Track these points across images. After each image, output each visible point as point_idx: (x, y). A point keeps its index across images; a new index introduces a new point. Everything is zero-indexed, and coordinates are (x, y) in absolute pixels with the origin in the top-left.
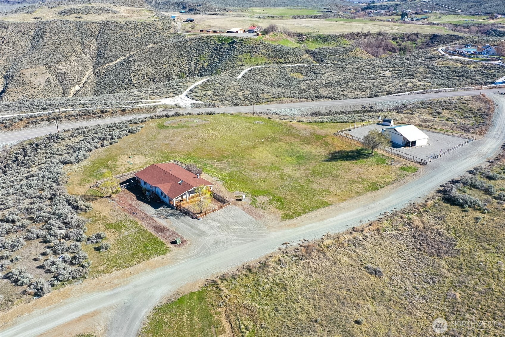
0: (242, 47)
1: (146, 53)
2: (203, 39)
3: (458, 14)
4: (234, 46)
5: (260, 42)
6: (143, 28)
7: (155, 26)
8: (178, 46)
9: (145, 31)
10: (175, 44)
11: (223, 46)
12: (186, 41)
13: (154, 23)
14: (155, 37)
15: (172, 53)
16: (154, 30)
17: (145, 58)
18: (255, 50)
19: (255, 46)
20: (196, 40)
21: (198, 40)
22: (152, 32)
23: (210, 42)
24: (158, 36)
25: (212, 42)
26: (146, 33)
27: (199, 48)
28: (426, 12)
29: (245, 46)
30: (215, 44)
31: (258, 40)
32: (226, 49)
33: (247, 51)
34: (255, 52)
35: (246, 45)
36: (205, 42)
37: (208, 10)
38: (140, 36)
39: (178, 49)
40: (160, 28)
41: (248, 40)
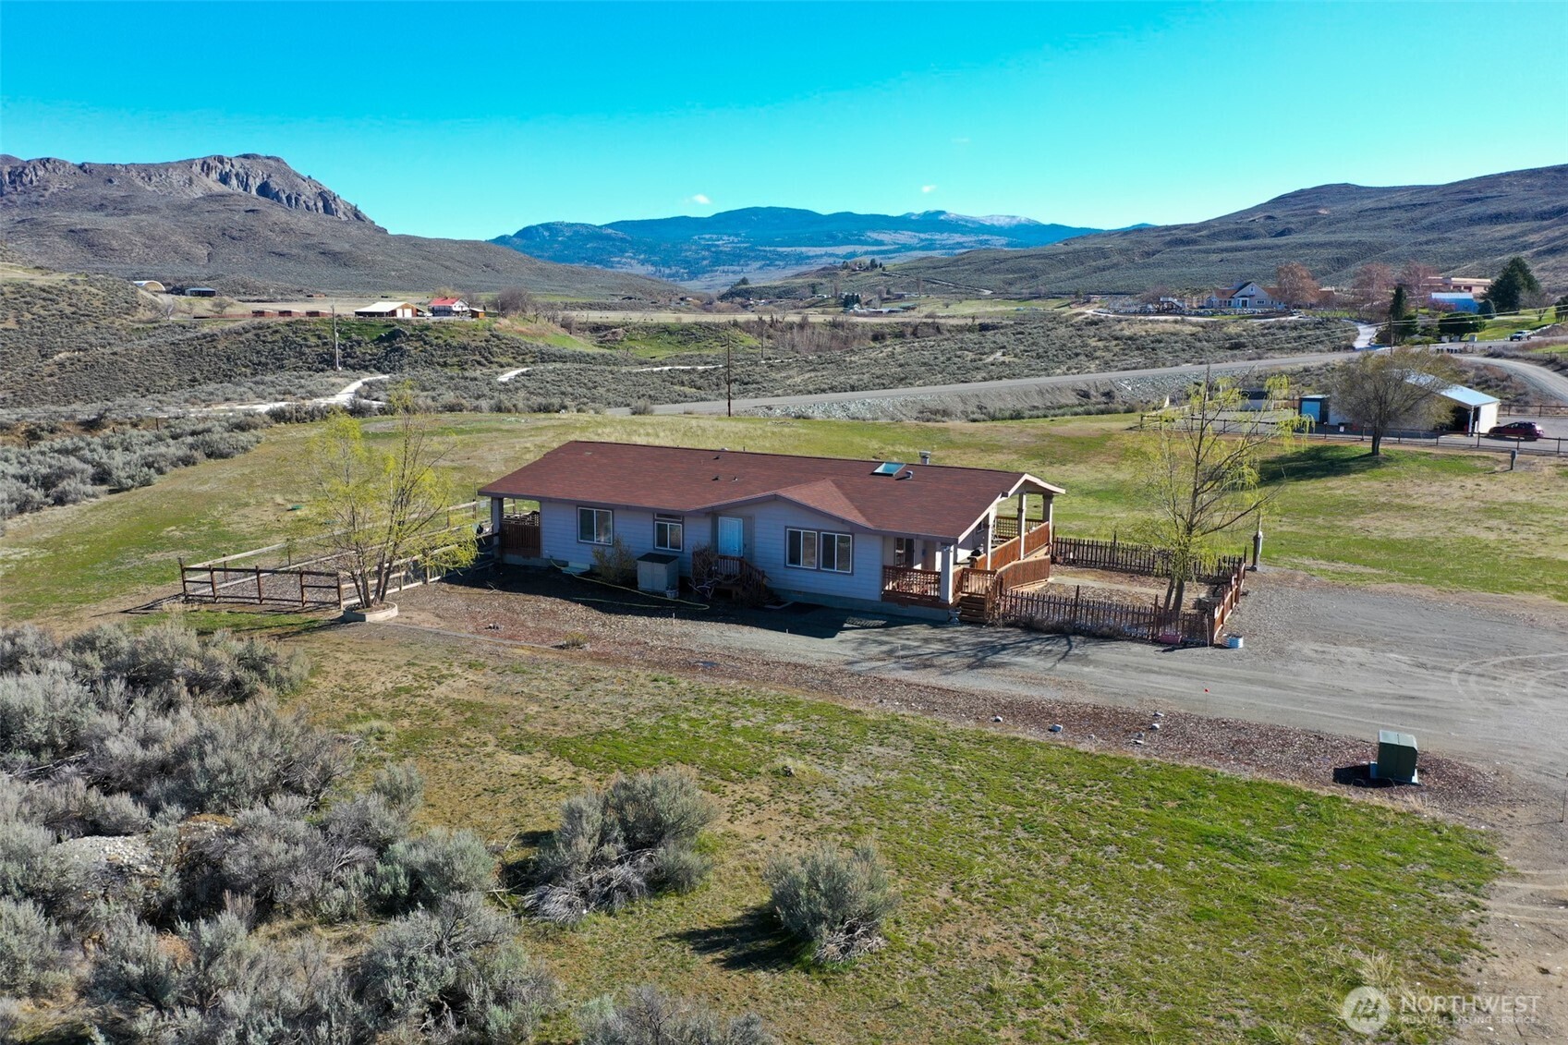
0: (428, 347)
1: (48, 379)
2: (277, 332)
3: (986, 298)
4: (401, 348)
5: (487, 334)
6: (26, 303)
7: (74, 296)
8: (181, 354)
9: (35, 310)
10: (164, 348)
11: (358, 351)
12: (212, 338)
13: (71, 287)
14: (79, 329)
15: (157, 378)
16: (73, 309)
17: (45, 393)
18: (478, 358)
19: (473, 344)
20: (250, 335)
21: (257, 335)
22: (62, 315)
23: (305, 339)
24: (90, 327)
25: (313, 341)
26: (42, 320)
27: (263, 359)
28: (903, 295)
29: (438, 345)
30: (325, 344)
31: (480, 327)
32: (368, 357)
33: (449, 361)
34: (479, 363)
35: (440, 341)
36: (285, 339)
37: (242, 290)
38: (17, 327)
39: (178, 365)
40: (96, 303)
41: (447, 329)
